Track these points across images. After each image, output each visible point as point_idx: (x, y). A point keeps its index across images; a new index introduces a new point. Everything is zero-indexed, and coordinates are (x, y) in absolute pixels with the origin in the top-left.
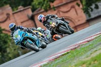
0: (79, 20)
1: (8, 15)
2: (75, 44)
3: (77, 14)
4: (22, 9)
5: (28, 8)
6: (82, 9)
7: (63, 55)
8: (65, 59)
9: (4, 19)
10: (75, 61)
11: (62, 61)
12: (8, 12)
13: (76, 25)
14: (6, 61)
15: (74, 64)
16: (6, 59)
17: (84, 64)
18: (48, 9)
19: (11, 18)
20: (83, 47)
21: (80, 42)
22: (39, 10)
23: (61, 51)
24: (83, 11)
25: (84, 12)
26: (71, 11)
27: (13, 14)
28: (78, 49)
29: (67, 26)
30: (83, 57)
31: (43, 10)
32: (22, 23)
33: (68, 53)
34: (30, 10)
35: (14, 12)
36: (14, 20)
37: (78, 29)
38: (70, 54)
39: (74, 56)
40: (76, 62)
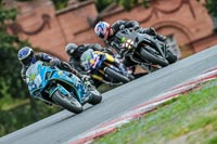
0: (198, 30)
1: (46, 17)
2: (190, 80)
3: (194, 16)
4: (76, 6)
5: (90, 4)
6: (203, 5)
7: (164, 104)
8: (168, 113)
9: (38, 27)
10: (189, 118)
11: (163, 118)
12: (46, 12)
13: (193, 39)
14: (42, 118)
15: (187, 124)
16: (41, 114)
17: (208, 123)
18: (132, 5)
19: (52, 25)
20: (207, 86)
21: (199, 77)
22: (114, 8)
23: (159, 96)
24: (206, 11)
25: (209, 13)
26: (182, 9)
27: (57, 15)
28: (197, 92)
29: (160, 47)
30: (207, 109)
31: (121, 8)
32: (76, 34)
33: (174, 100)
34: (93, 7)
35: (59, 11)
36: (58, 29)
37: (196, 49)
38: (179, 102)
39: (188, 107)
40: (191, 118)
